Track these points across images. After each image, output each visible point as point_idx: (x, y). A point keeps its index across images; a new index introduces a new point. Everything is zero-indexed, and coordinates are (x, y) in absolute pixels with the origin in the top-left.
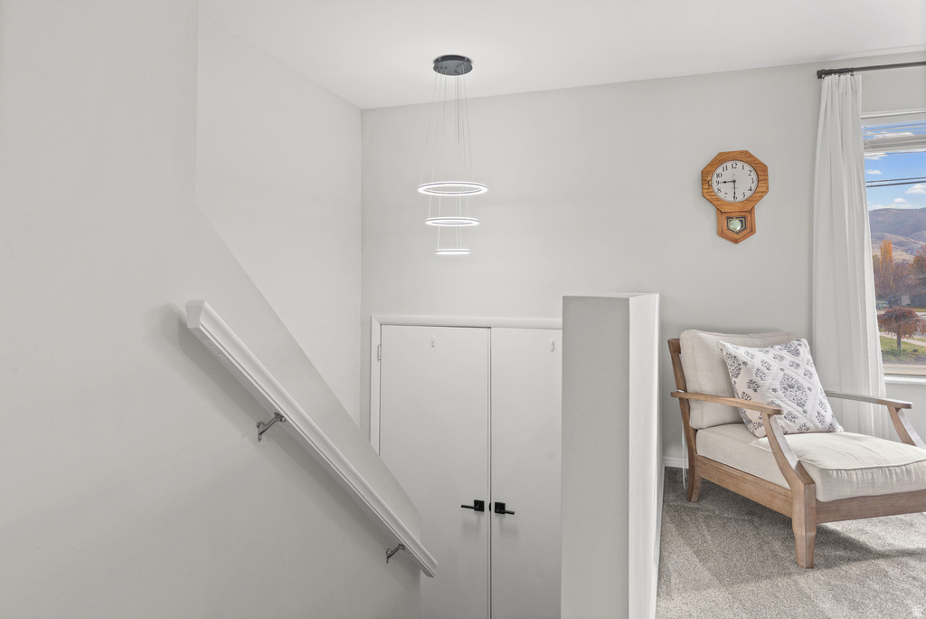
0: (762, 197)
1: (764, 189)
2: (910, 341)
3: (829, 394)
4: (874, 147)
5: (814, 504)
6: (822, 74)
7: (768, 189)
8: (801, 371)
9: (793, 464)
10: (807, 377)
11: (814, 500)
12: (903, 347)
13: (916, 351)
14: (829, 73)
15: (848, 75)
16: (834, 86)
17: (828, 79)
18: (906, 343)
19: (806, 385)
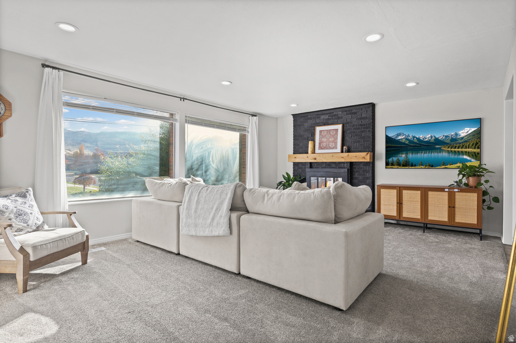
0: (7, 118)
1: (9, 115)
2: (89, 188)
3: (42, 213)
4: (68, 105)
5: (28, 263)
6: (44, 66)
7: (11, 115)
8: (27, 206)
9: (18, 248)
10: (30, 208)
11: (28, 262)
12: (85, 191)
13: (91, 192)
14: (48, 66)
15: (57, 71)
16: (50, 74)
17: (47, 69)
18: (87, 189)
19: (29, 211)
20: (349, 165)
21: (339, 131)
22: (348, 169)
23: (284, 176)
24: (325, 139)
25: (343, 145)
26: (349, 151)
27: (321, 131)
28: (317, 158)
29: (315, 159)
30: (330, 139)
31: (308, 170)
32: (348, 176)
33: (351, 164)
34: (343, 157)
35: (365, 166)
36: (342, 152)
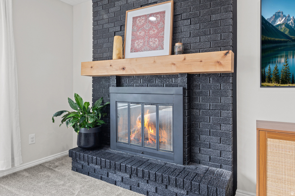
20: (186, 80)
21: (166, 14)
22: (184, 89)
23: (70, 100)
24: (143, 33)
25: (174, 40)
26: (185, 51)
27: (135, 19)
28: (127, 67)
29: (124, 69)
30: (151, 32)
31: (113, 89)
32: (184, 103)
33: (190, 77)
34: (174, 64)
35: (218, 81)
36: (173, 53)
